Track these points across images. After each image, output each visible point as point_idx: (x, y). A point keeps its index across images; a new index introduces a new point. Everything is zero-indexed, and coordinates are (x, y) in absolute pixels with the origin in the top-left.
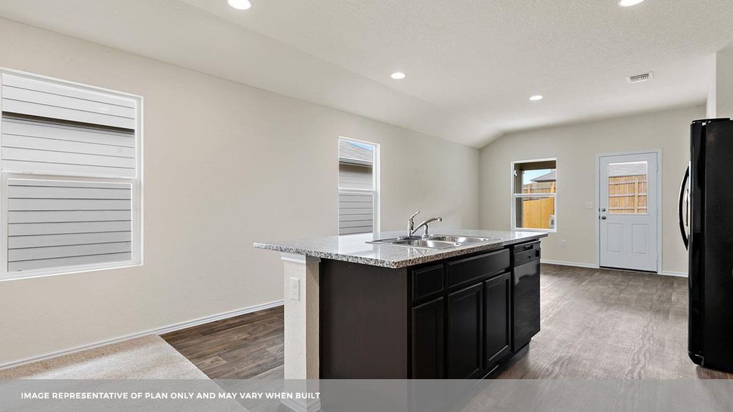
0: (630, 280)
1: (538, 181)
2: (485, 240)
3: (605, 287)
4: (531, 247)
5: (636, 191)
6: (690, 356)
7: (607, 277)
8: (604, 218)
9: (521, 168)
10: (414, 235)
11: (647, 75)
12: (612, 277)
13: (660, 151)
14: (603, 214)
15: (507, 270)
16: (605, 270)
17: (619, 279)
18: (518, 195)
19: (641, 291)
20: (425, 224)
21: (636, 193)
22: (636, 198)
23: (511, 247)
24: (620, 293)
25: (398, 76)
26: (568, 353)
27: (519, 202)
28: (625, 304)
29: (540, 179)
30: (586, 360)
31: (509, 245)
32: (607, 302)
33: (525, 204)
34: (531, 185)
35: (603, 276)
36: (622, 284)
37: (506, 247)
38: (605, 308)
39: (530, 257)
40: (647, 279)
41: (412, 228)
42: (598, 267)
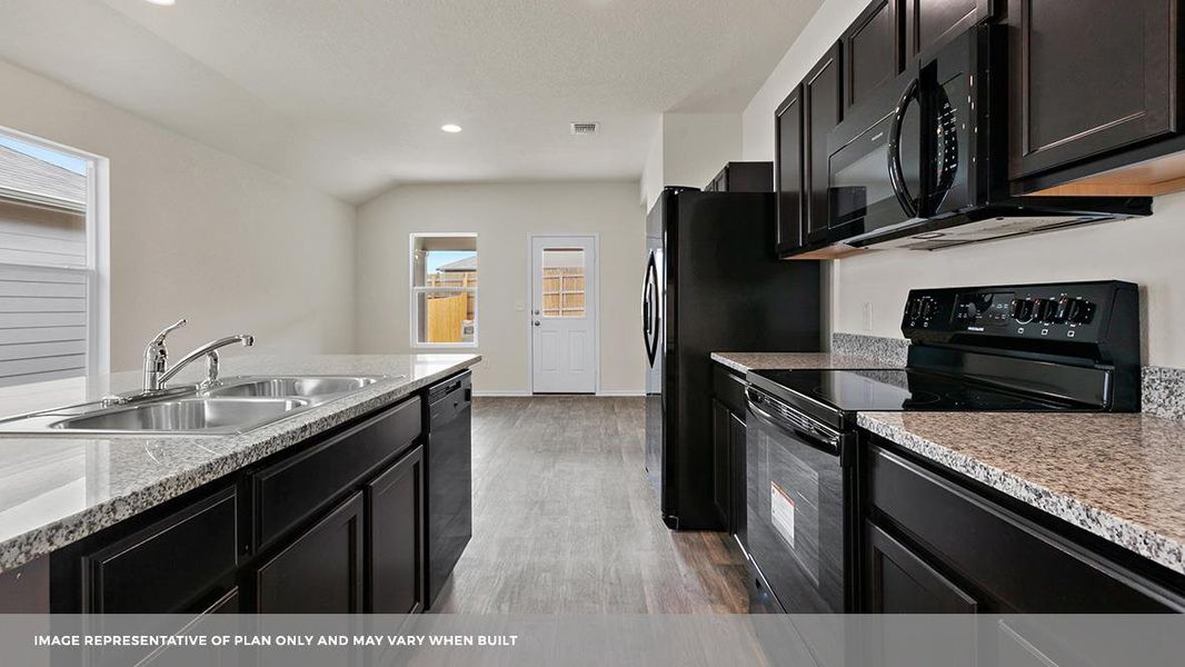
0: (569, 408)
1: (447, 271)
2: (368, 383)
3: (545, 425)
4: (458, 385)
6: (665, 521)
7: (543, 408)
8: (537, 324)
9: (426, 245)
10: (165, 386)
11: (591, 127)
12: (548, 407)
13: (597, 235)
14: (536, 318)
15: (416, 443)
16: (540, 397)
17: (557, 408)
18: (419, 288)
19: (585, 423)
20: (210, 351)
23: (423, 392)
24: (564, 431)
26: (516, 565)
27: (422, 299)
29: (449, 268)
30: (544, 571)
31: (417, 390)
32: (553, 450)
33: (431, 304)
34: (438, 276)
35: (538, 407)
36: (563, 416)
37: (413, 394)
38: (551, 460)
39: (456, 405)
40: (587, 405)
41: (160, 367)
42: (531, 395)
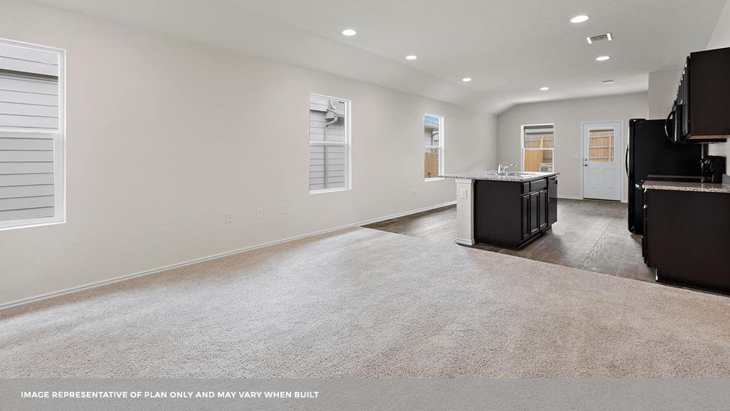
4: (554, 179)
5: (610, 143)
6: (629, 230)
7: (589, 204)
8: (586, 165)
11: (612, 81)
12: (591, 203)
13: (622, 121)
14: (586, 163)
15: (545, 189)
17: (596, 204)
21: (610, 145)
22: (610, 150)
23: (547, 178)
25: (467, 80)
28: (601, 215)
32: (589, 214)
35: (586, 203)
36: (598, 207)
37: (544, 178)
39: (554, 184)
42: (582, 199)
